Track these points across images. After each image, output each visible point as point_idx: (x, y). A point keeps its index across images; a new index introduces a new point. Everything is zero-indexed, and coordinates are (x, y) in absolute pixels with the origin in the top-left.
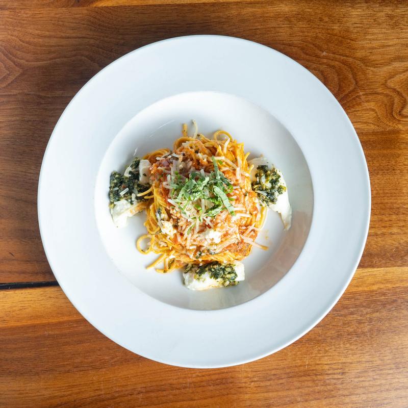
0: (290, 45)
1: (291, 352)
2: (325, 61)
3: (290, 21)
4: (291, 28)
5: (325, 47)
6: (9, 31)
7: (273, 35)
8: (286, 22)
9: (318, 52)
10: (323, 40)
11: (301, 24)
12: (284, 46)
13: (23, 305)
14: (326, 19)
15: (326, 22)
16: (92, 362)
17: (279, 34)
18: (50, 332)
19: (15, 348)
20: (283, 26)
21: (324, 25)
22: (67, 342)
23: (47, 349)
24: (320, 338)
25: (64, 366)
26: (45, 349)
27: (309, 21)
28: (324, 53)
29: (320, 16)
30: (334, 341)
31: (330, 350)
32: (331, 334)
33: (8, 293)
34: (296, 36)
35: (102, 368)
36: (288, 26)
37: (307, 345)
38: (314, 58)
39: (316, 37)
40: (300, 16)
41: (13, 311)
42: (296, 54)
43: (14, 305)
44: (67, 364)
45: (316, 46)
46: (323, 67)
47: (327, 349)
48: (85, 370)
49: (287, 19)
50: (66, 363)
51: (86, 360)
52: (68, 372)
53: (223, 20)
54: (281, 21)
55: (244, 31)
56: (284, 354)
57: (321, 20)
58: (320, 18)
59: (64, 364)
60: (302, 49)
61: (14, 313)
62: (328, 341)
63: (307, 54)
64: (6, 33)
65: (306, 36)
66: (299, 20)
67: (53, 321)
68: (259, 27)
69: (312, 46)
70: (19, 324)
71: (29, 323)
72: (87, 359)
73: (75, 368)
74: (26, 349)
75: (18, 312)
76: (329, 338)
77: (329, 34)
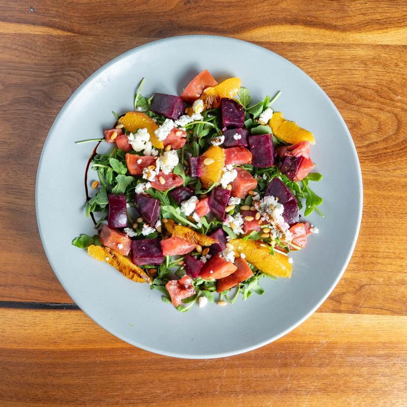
0: (365, 87)
1: (355, 401)
2: (399, 104)
3: (366, 64)
4: (366, 71)
5: (400, 91)
6: (91, 56)
7: (348, 76)
8: (361, 66)
9: (392, 95)
10: (398, 84)
11: (376, 68)
12: (359, 88)
13: (77, 328)
14: (402, 65)
15: (402, 68)
16: (142, 395)
17: (355, 76)
18: (102, 359)
19: (64, 374)
20: (359, 68)
21: (399, 71)
22: (118, 371)
23: (97, 377)
24: (386, 389)
25: (113, 397)
26: (95, 377)
27: (385, 65)
28: (399, 97)
29: (395, 61)
30: (401, 393)
31: (397, 403)
32: (399, 385)
33: (62, 313)
34: (371, 79)
35: (152, 402)
36: (364, 69)
37: (372, 395)
38: (389, 101)
39: (391, 81)
40: (376, 60)
41: (66, 334)
42: (371, 96)
43: (68, 326)
44: (117, 395)
45: (390, 90)
46: (397, 111)
47: (393, 402)
48: (135, 403)
49: (364, 62)
50: (115, 394)
51: (136, 392)
52: (117, 403)
53: (300, 59)
54: (356, 64)
55: (320, 71)
56: (346, 403)
57: (397, 65)
58: (395, 63)
59: (113, 395)
60: (377, 91)
61: (66, 335)
62: (395, 393)
63: (381, 97)
64: (88, 57)
65: (381, 80)
66: (375, 64)
67: (107, 347)
68: (335, 68)
69: (387, 89)
70: (71, 348)
71: (82, 347)
72: (138, 391)
73: (124, 399)
74: (75, 375)
75: (71, 335)
76: (396, 390)
77: (404, 79)
